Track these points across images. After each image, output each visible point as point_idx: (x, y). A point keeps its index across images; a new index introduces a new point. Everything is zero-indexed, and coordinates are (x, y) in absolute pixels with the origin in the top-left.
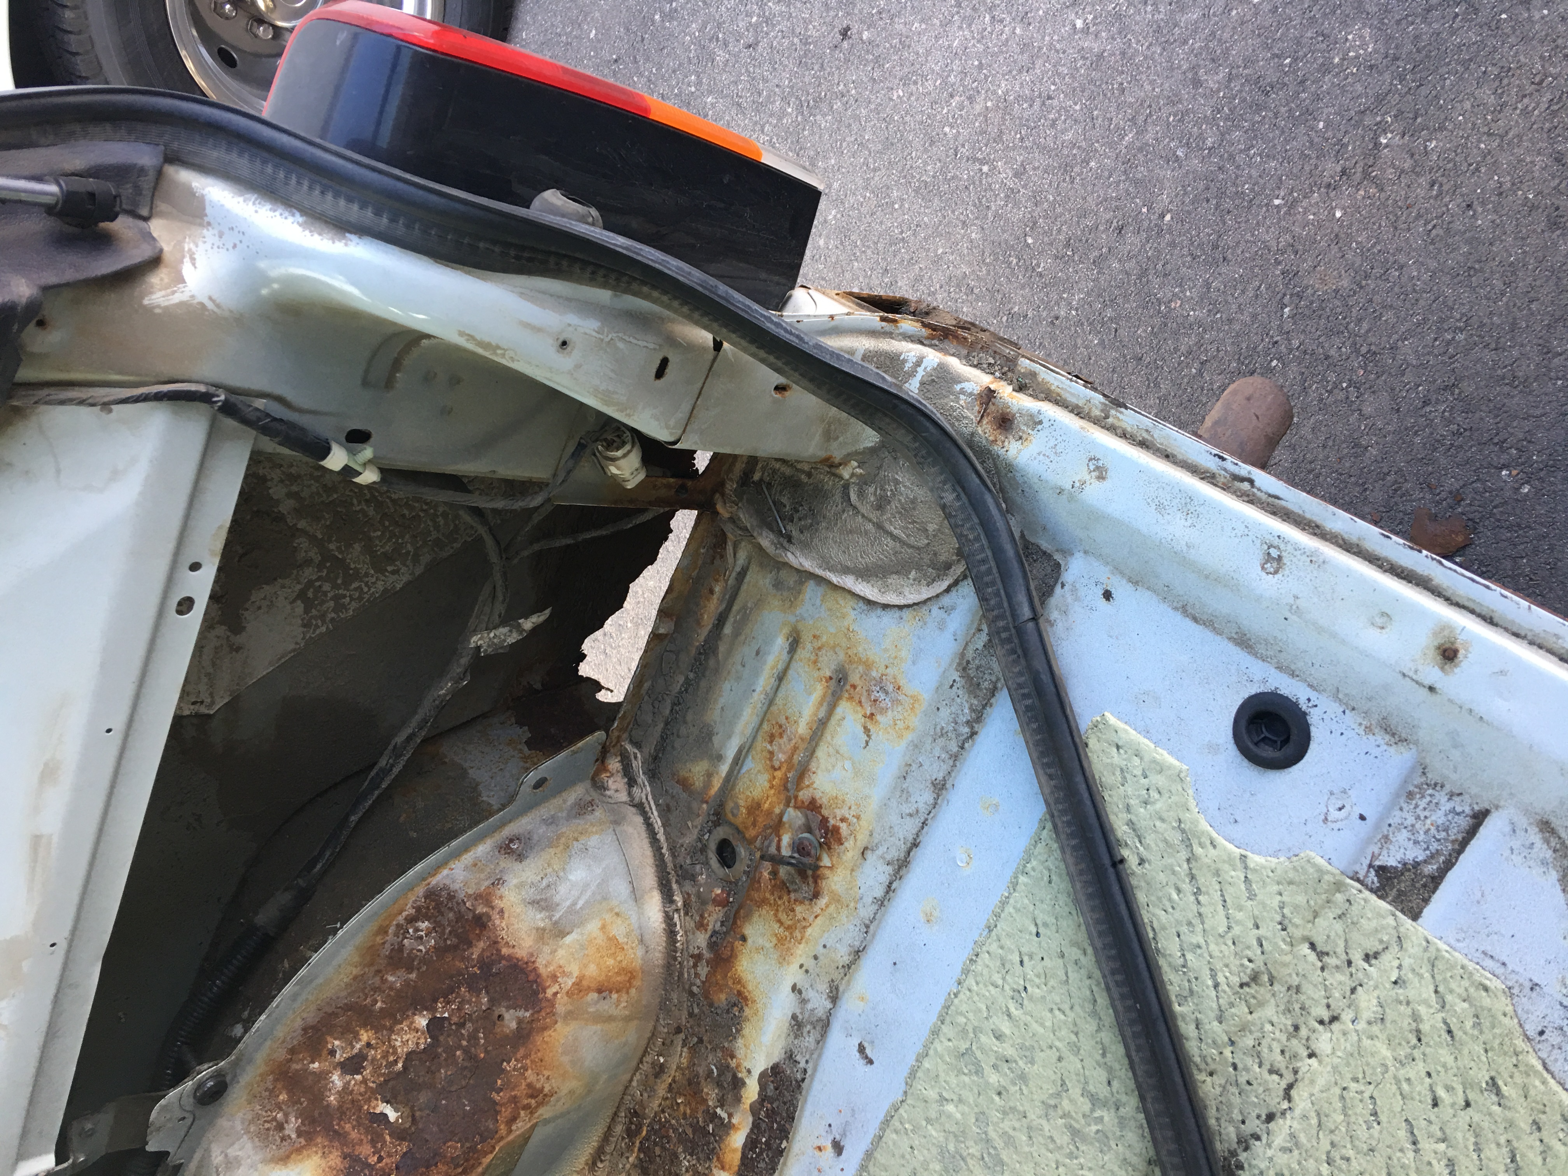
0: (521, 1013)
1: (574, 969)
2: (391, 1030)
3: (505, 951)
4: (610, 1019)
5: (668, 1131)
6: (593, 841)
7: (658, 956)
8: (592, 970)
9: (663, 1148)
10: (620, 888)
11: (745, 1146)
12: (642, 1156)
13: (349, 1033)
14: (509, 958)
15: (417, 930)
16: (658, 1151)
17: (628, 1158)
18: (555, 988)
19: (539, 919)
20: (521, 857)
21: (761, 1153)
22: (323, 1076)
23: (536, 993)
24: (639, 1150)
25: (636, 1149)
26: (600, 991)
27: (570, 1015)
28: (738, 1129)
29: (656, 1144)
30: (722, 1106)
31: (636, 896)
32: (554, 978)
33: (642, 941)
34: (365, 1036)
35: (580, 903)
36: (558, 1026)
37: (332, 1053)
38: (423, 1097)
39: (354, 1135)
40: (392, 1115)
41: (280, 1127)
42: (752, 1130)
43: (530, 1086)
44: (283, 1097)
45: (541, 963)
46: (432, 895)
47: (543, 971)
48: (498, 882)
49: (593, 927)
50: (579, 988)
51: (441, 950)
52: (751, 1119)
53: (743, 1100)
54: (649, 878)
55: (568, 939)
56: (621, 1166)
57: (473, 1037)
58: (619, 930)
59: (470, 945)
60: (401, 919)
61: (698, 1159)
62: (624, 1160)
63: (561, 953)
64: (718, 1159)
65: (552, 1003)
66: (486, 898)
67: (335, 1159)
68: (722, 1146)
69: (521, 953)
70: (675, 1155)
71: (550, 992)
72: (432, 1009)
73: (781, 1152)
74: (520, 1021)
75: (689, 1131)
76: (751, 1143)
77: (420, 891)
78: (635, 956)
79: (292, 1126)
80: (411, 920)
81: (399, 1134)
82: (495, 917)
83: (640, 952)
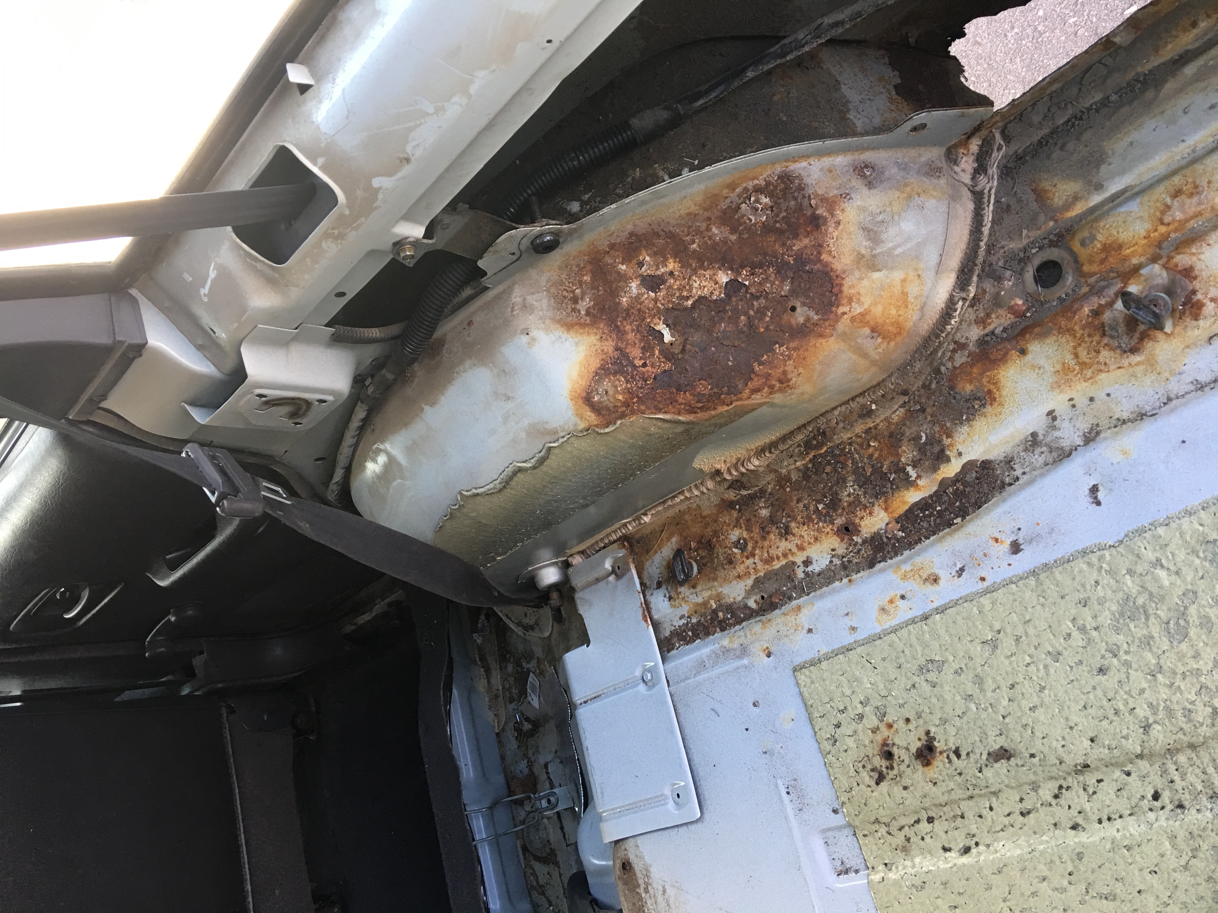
0: (812, 314)
1: (867, 302)
2: (695, 272)
3: (824, 257)
4: (864, 355)
5: (846, 460)
6: (931, 203)
7: (925, 327)
8: (878, 310)
9: (835, 470)
10: (931, 256)
11: (916, 504)
12: (810, 466)
13: (661, 255)
14: (826, 265)
15: (757, 201)
16: (828, 469)
17: (796, 461)
18: (845, 309)
19: (863, 245)
20: (870, 185)
21: (930, 516)
22: (624, 278)
23: (831, 304)
24: (810, 461)
25: (807, 459)
26: (873, 330)
27: (844, 337)
28: (920, 490)
29: (829, 463)
30: (914, 467)
31: (939, 270)
32: (850, 300)
33: (922, 308)
34: (672, 265)
35: (898, 251)
36: (832, 339)
37: (641, 264)
38: (696, 337)
39: (631, 336)
40: (668, 338)
41: (575, 300)
42: (931, 496)
43: (785, 373)
44: (587, 278)
45: (848, 282)
46: (786, 178)
47: (845, 289)
48: (846, 196)
49: (897, 275)
50: (861, 320)
51: (767, 228)
52: (935, 488)
53: (939, 472)
54: (955, 261)
55: (876, 275)
56: (785, 463)
57: (761, 312)
58: (913, 290)
59: (796, 236)
60: (750, 185)
61: (865, 493)
62: (791, 461)
63: (865, 283)
64: (886, 502)
65: (838, 318)
66: (831, 204)
67: (609, 346)
68: (896, 495)
69: (838, 266)
70: (844, 481)
71: (841, 310)
72: (737, 272)
73: (950, 524)
74: (808, 319)
75: (869, 471)
76: (923, 505)
77: (779, 169)
78: (912, 316)
79: (585, 304)
80: (758, 190)
81: (667, 354)
82: (831, 224)
83: (915, 317)
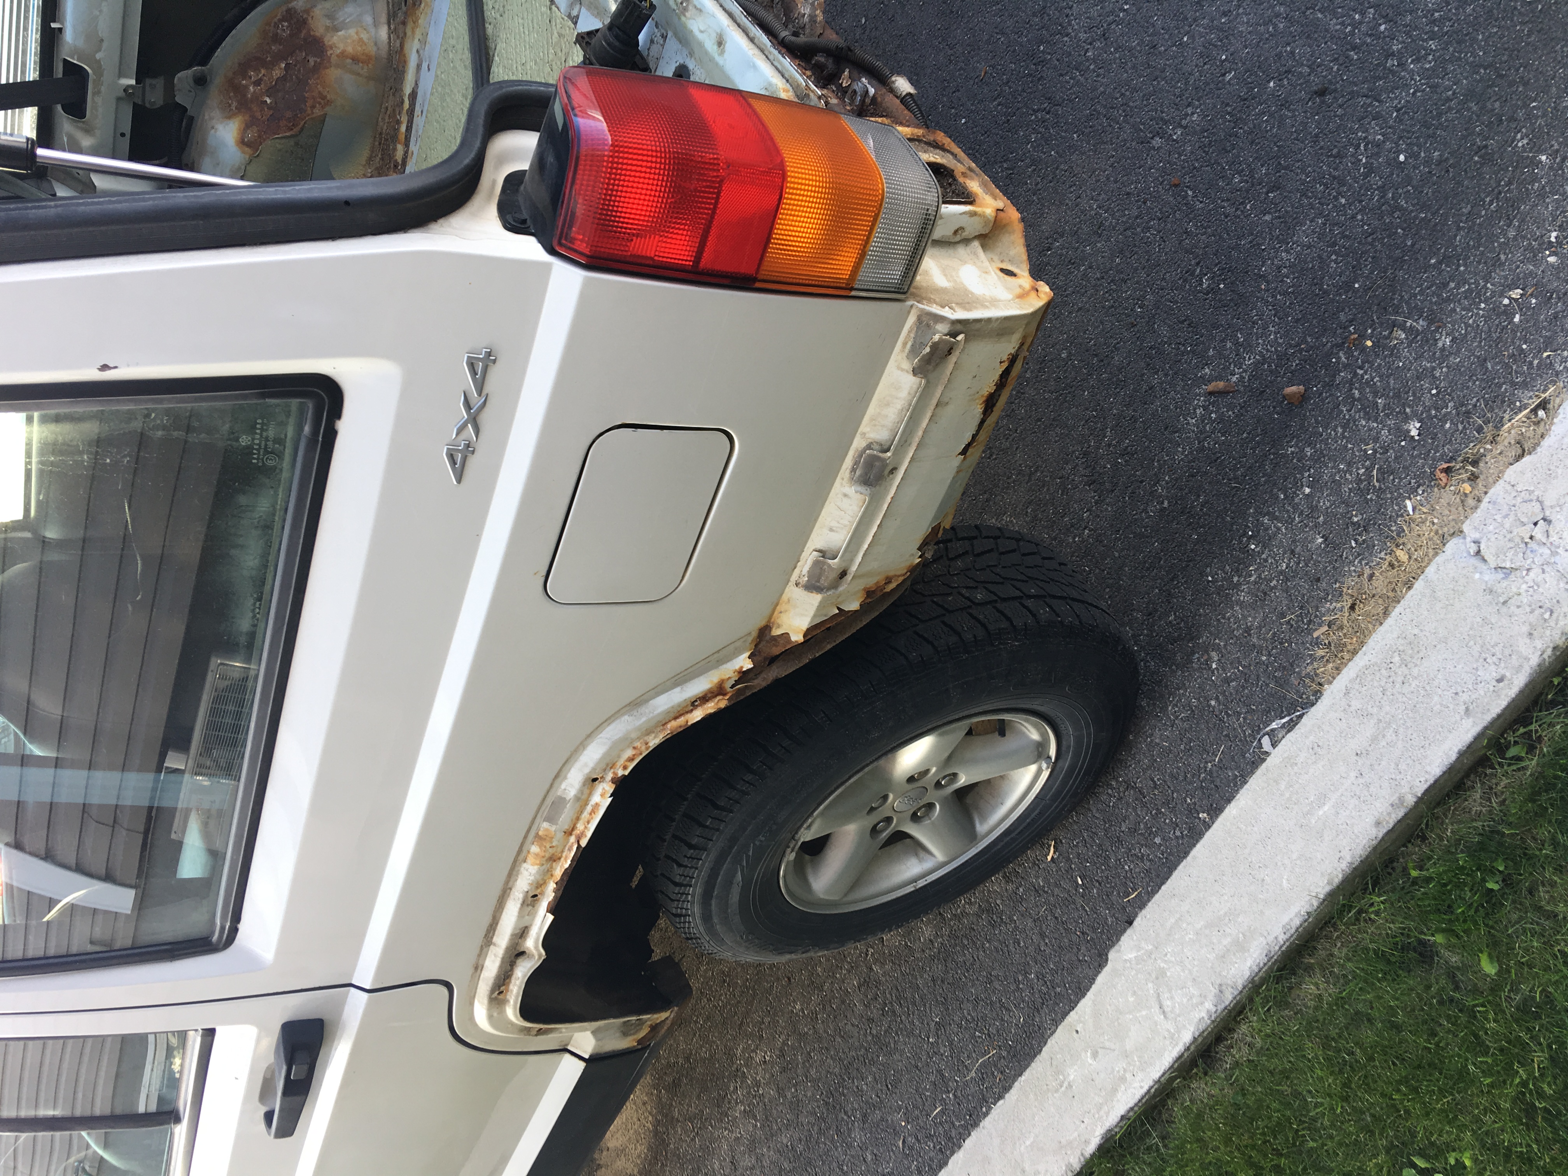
0: (316, 59)
1: (342, 47)
2: (272, 69)
3: (312, 33)
4: (358, 74)
7: (384, 52)
8: (350, 49)
10: (368, 20)
13: (257, 70)
14: (314, 36)
15: (283, 26)
18: (331, 52)
19: (328, 22)
22: (246, 87)
23: (322, 52)
26: (353, 60)
27: (337, 66)
28: (403, 123)
30: (400, 115)
31: (376, 24)
32: (331, 48)
33: (376, 44)
34: (263, 71)
35: (348, 20)
36: (332, 69)
37: (250, 78)
38: (280, 94)
39: (255, 109)
40: (269, 101)
41: (230, 106)
42: (407, 122)
43: (319, 92)
44: (232, 94)
45: (326, 40)
46: (289, 11)
47: (326, 43)
49: (352, 32)
50: (343, 55)
51: (291, 35)
52: (406, 117)
53: (404, 109)
54: (384, 18)
55: (340, 33)
57: (299, 70)
58: (364, 36)
59: (301, 32)
60: (276, 20)
61: (394, 143)
63: (335, 38)
64: (398, 140)
65: (330, 58)
66: (307, 11)
67: (247, 117)
68: (400, 134)
69: (318, 34)
71: (329, 53)
72: (286, 59)
73: (412, 127)
74: (315, 62)
77: (284, 8)
78: (372, 50)
79: (235, 104)
80: (281, 21)
81: (270, 107)
82: (310, 19)
83: (375, 49)
